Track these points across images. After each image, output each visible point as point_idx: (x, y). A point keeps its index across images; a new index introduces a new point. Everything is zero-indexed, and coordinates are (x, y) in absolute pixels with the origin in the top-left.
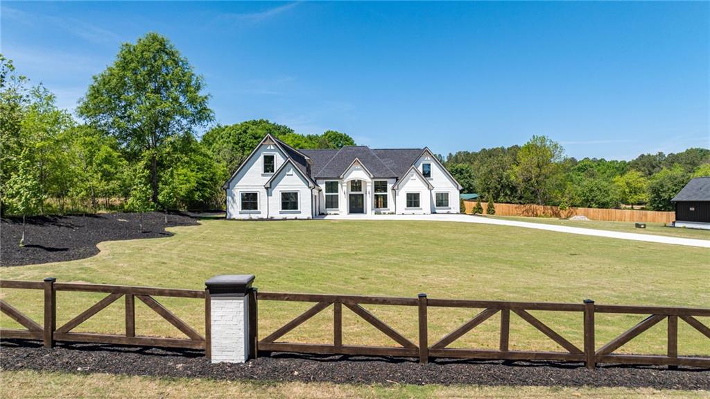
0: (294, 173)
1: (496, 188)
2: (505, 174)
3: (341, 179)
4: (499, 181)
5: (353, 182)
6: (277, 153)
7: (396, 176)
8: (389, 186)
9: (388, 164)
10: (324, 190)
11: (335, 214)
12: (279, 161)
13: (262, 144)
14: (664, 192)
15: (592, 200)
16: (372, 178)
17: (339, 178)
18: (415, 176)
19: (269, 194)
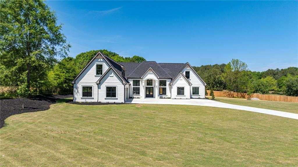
0: (114, 76)
1: (213, 83)
2: (217, 77)
3: (142, 79)
4: (214, 80)
5: (148, 80)
6: (104, 63)
7: (171, 78)
8: (168, 83)
9: (167, 71)
10: (132, 85)
11: (138, 98)
12: (105, 68)
13: (95, 58)
14: (294, 87)
15: (259, 90)
16: (158, 79)
17: (140, 78)
18: (182, 78)
19: (99, 88)
